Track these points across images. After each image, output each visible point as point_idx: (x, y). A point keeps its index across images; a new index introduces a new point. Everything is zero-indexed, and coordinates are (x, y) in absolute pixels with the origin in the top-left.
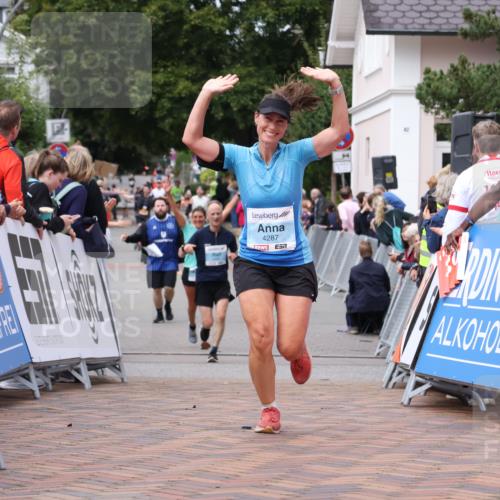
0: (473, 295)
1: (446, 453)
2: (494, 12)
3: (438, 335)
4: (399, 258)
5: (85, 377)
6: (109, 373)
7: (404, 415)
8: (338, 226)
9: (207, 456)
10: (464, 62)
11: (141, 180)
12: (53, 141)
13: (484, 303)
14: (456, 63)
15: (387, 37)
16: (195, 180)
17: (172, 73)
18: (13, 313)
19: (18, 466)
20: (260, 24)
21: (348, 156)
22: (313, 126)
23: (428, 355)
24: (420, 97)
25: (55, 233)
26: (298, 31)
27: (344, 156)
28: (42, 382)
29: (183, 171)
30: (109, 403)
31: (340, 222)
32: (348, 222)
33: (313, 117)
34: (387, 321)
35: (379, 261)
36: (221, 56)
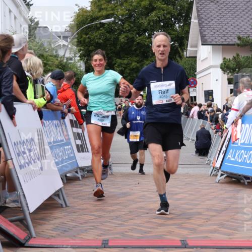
0: (243, 141)
2: (249, 37)
3: (229, 156)
7: (217, 186)
9: (143, 201)
10: (238, 55)
13: (247, 145)
14: (235, 56)
15: (209, 46)
17: (130, 60)
18: (72, 149)
19: (73, 205)
21: (195, 90)
23: (226, 164)
24: (221, 68)
26: (177, 44)
28: (82, 174)
34: (210, 151)
35: (207, 129)
36: (148, 53)
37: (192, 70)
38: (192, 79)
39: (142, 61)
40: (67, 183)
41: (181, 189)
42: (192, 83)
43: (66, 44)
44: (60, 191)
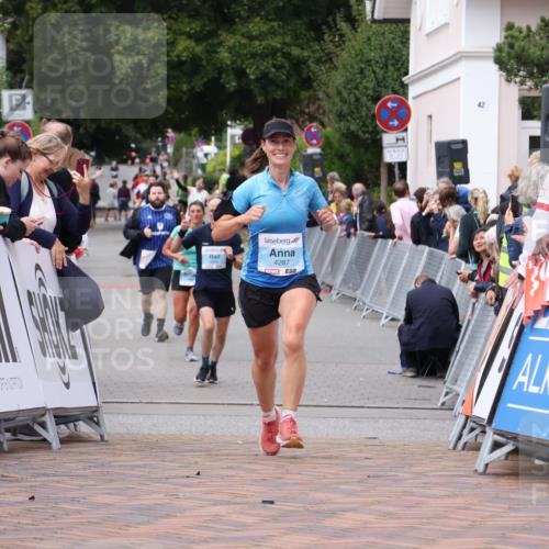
1: (535, 538)
3: (522, 378)
4: (471, 277)
5: (52, 433)
6: (84, 428)
7: (477, 486)
8: (389, 233)
11: (128, 172)
12: (10, 118)
16: (200, 172)
21: (403, 139)
22: (357, 100)
23: (510, 405)
24: (499, 61)
25: (13, 241)
27: (397, 140)
29: (183, 159)
30: (85, 469)
31: (393, 227)
32: (403, 228)
33: (356, 88)
34: (455, 360)
35: (444, 284)
36: (234, 6)
37: (390, 68)
38: (393, 100)
39: (213, 34)
41: (350, 494)
42: (394, 113)
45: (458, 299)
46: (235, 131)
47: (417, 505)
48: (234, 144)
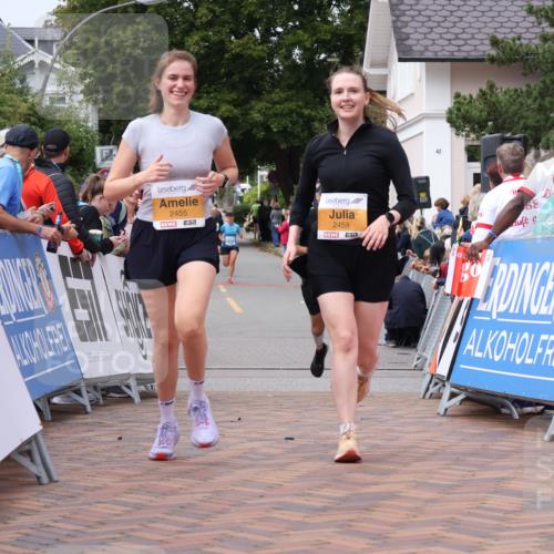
0: (502, 308)
1: (481, 460)
2: (519, 39)
3: (469, 347)
5: (134, 393)
7: (440, 424)
10: (491, 87)
12: (102, 167)
13: (514, 316)
14: (484, 87)
15: (418, 64)
16: (239, 202)
17: (215, 98)
18: (64, 330)
19: (69, 478)
20: (297, 51)
23: (462, 366)
24: (450, 120)
25: (104, 254)
26: (334, 59)
28: (93, 397)
29: (226, 194)
34: (424, 334)
36: (260, 82)
39: (246, 101)
40: (52, 421)
43: (48, 59)
44: (34, 443)
45: (425, 291)
46: (263, 173)
47: (397, 439)
48: (263, 182)
